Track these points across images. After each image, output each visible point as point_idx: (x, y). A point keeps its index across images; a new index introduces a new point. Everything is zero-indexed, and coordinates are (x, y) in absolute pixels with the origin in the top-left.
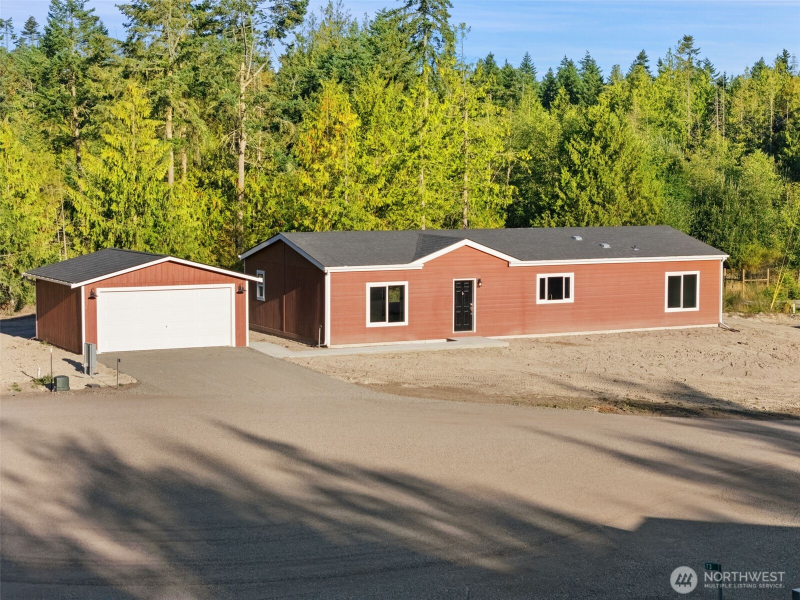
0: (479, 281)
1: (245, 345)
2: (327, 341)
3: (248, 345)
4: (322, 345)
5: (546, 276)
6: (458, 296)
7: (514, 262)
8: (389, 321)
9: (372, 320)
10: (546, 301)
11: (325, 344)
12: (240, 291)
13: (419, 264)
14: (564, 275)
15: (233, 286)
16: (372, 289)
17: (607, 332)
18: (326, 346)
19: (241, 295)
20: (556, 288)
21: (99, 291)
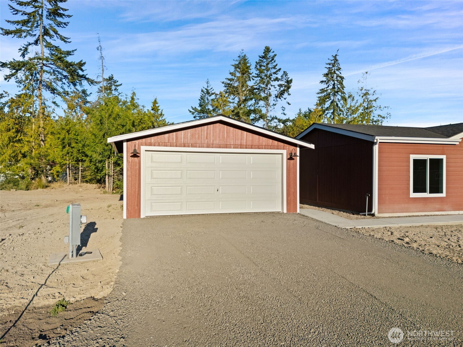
1: (296, 211)
2: (375, 209)
3: (298, 211)
4: (369, 213)
8: (430, 193)
9: (415, 191)
11: (373, 212)
12: (291, 158)
15: (284, 152)
16: (415, 161)
18: (373, 215)
19: (292, 161)
21: (143, 149)
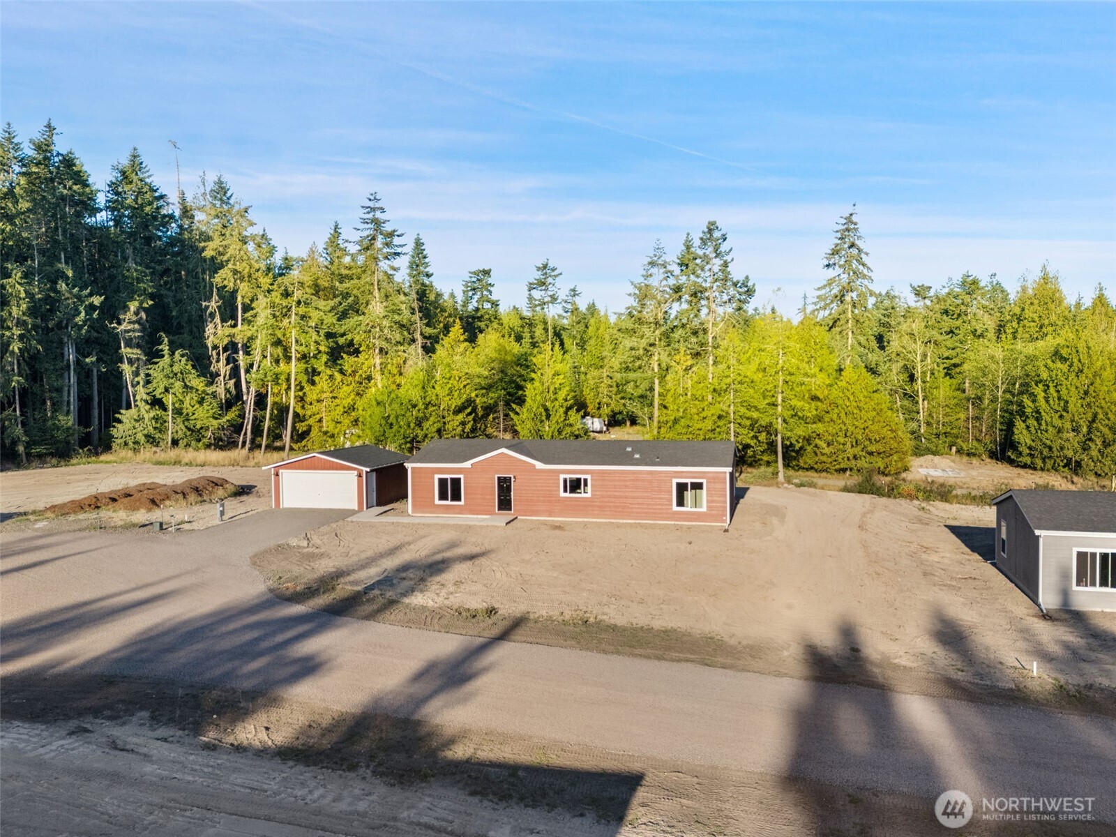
0: (515, 477)
2: (410, 511)
5: (568, 476)
6: (500, 487)
7: (539, 465)
8: (454, 501)
9: (442, 500)
10: (568, 495)
12: (360, 476)
13: (467, 464)
14: (583, 477)
15: (356, 472)
16: (437, 479)
17: (621, 521)
19: (360, 478)
20: (575, 485)
21: (281, 471)
